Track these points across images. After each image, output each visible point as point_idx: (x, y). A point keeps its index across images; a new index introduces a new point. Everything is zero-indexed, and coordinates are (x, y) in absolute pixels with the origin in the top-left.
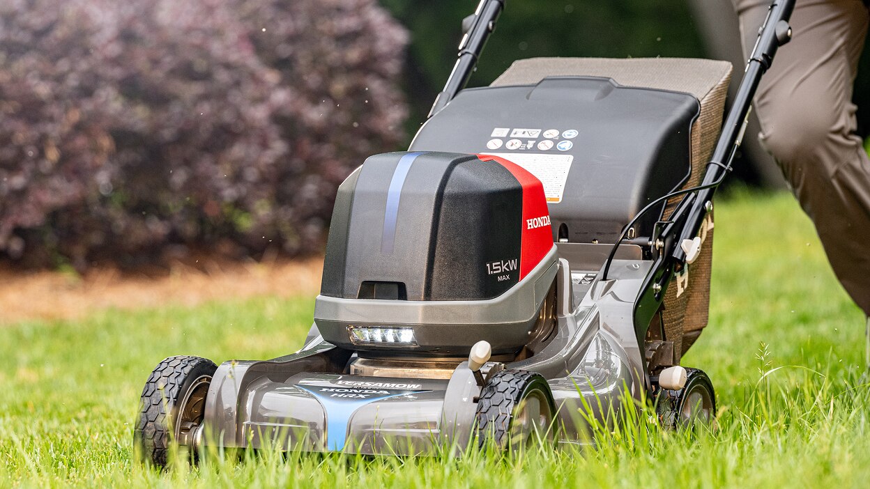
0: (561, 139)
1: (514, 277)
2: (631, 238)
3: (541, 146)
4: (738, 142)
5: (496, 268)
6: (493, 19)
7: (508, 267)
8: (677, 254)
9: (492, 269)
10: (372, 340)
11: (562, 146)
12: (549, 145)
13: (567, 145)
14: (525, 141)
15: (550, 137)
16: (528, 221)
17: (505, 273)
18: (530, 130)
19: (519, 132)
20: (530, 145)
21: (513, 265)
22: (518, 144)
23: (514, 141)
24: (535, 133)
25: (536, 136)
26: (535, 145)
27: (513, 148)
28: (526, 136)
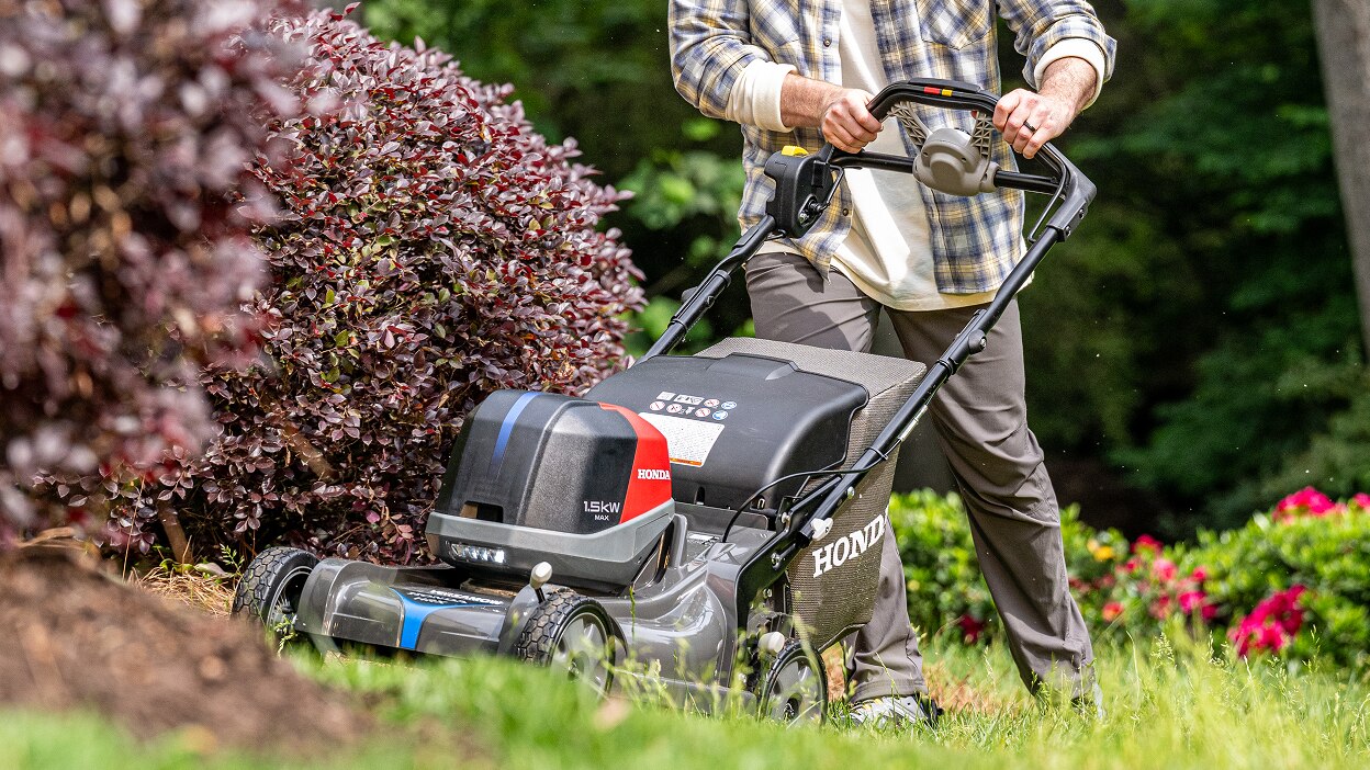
0: (719, 408)
1: (615, 519)
2: (761, 508)
3: (699, 413)
4: (903, 436)
5: (595, 507)
6: (714, 294)
7: (608, 508)
8: (805, 532)
9: (589, 506)
10: (468, 557)
11: (718, 415)
12: (707, 412)
13: (722, 415)
14: (685, 406)
15: (710, 405)
16: (639, 471)
17: (605, 513)
18: (694, 398)
19: (683, 399)
20: (690, 409)
21: (615, 508)
22: (678, 408)
23: (675, 405)
24: (697, 401)
25: (697, 403)
26: (694, 411)
27: (673, 411)
28: (689, 402)
